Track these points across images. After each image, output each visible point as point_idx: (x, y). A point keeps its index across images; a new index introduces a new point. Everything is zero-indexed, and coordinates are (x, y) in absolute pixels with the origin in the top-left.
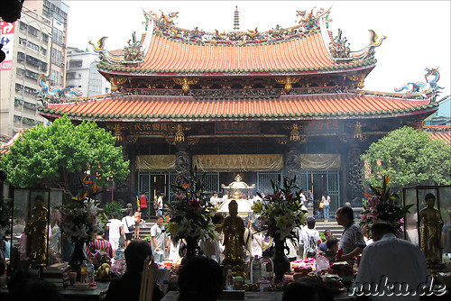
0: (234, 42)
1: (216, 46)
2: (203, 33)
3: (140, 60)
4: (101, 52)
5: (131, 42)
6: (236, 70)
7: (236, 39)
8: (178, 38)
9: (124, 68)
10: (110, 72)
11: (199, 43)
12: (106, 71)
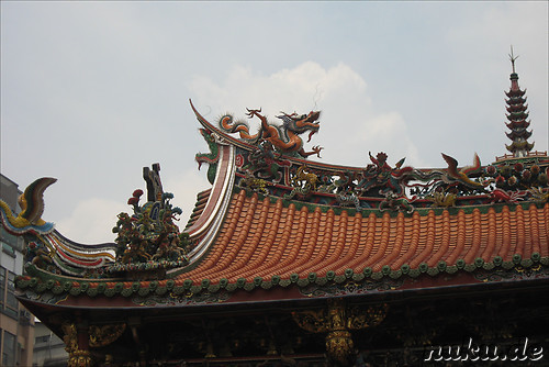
0: (516, 196)
1: (453, 212)
2: (406, 174)
3: (173, 256)
4: (30, 236)
5: (143, 200)
6: (527, 261)
7: (524, 183)
8: (319, 198)
9: (111, 285)
10: (64, 303)
11: (395, 207)
12: (47, 300)
